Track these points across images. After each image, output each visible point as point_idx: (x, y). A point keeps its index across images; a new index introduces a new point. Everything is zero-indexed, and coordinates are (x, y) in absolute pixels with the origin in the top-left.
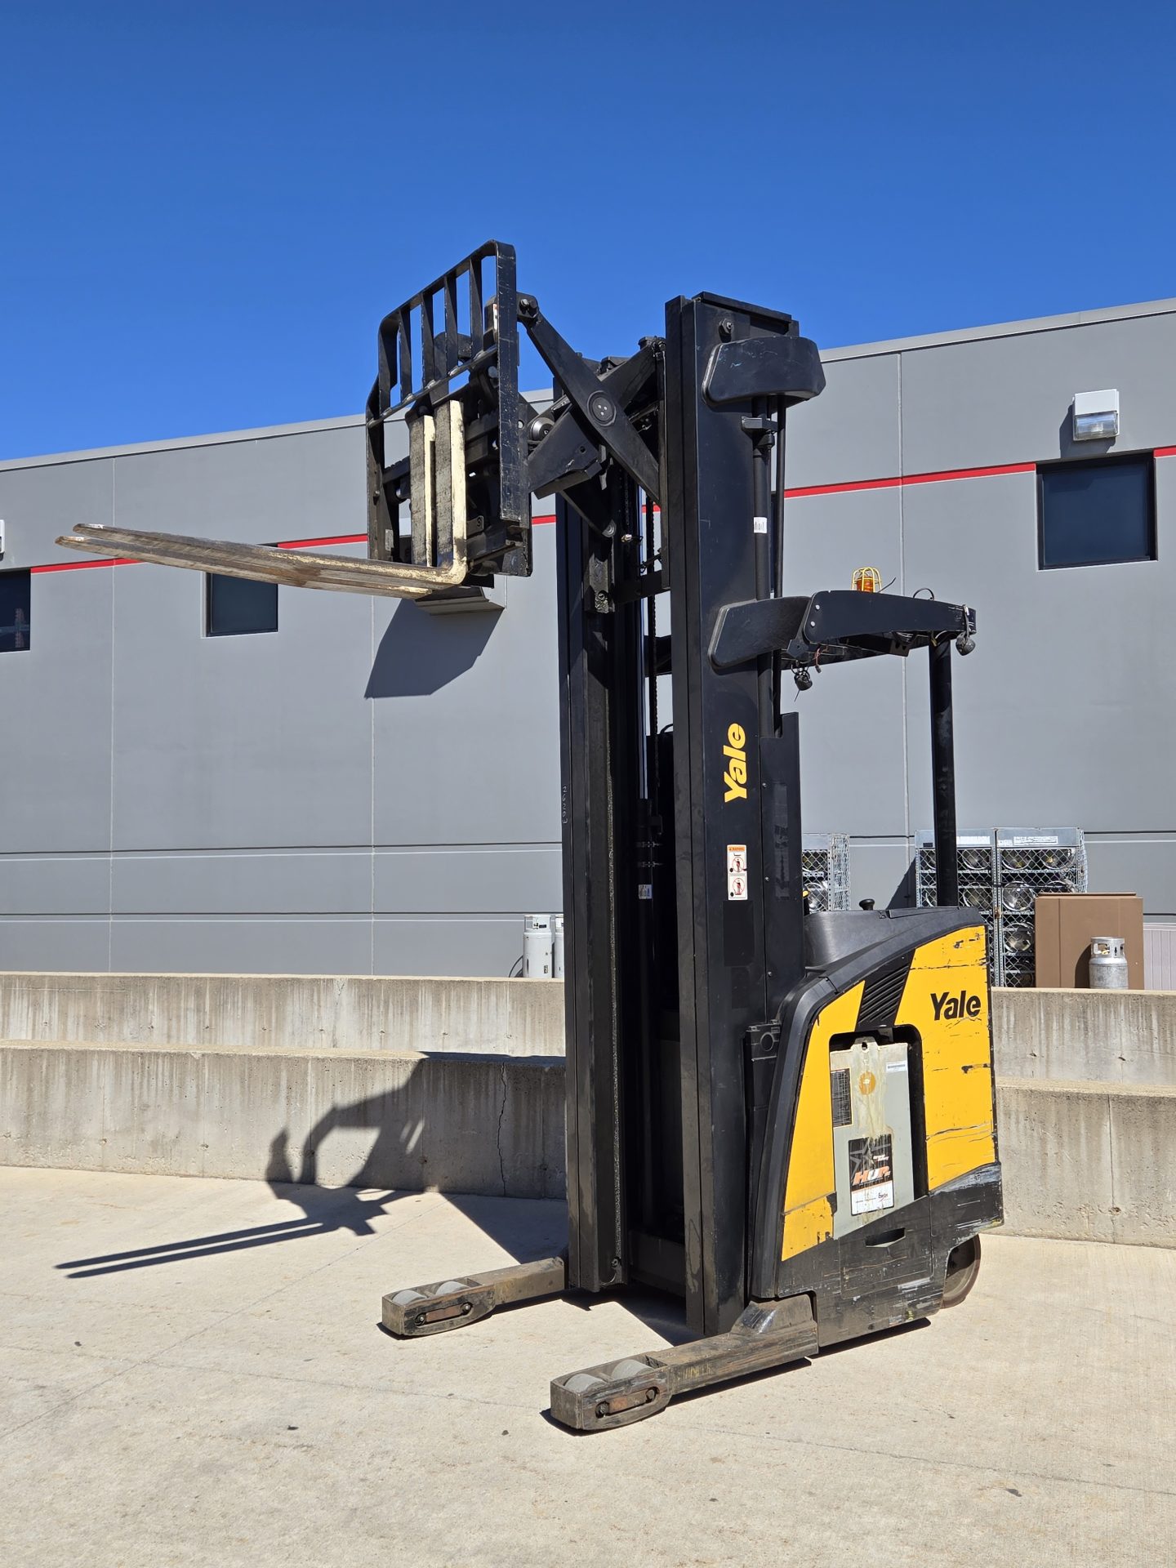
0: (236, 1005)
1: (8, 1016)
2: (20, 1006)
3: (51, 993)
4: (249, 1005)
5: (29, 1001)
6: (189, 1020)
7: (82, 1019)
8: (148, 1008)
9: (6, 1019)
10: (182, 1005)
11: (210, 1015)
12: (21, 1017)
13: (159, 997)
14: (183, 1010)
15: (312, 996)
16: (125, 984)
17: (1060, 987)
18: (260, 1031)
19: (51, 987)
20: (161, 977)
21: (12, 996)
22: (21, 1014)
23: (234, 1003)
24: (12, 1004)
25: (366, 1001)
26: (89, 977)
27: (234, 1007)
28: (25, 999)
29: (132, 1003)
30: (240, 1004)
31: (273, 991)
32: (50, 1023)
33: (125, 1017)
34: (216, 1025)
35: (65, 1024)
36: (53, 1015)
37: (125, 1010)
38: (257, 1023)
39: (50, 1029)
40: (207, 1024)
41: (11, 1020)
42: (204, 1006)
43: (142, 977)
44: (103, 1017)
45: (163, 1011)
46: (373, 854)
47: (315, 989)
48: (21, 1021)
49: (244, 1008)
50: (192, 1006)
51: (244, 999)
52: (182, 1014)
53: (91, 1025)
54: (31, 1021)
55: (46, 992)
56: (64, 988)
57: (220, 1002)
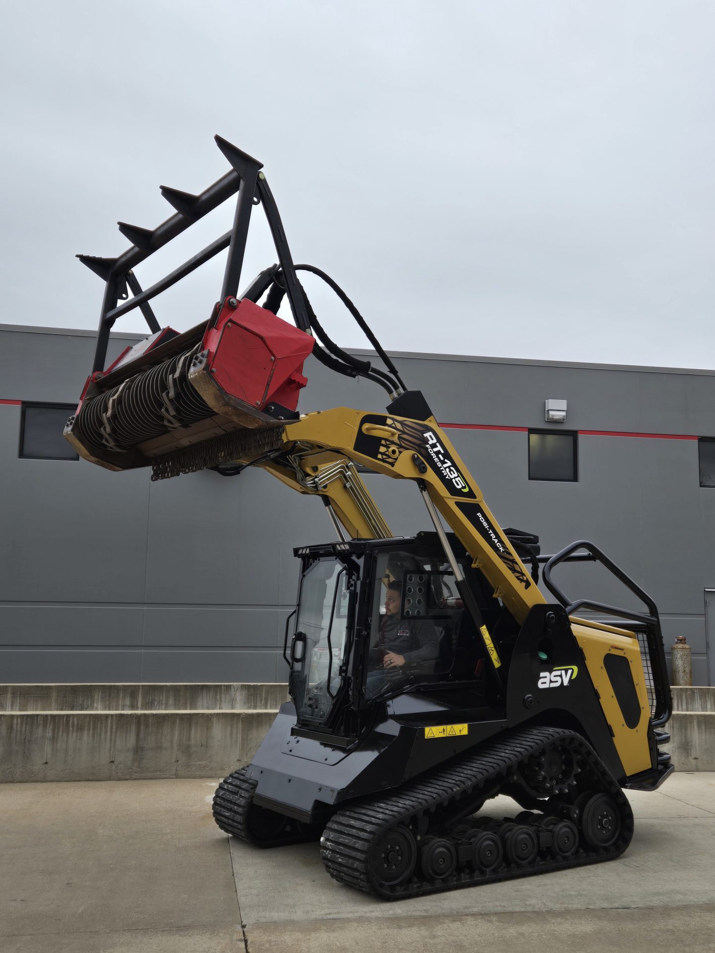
10: (120, 702)
13: (102, 698)
15: (216, 696)
16: (75, 690)
19: (13, 692)
20: (105, 685)
25: (253, 698)
26: (46, 686)
29: (80, 703)
30: (164, 702)
31: (188, 692)
43: (91, 686)
45: (105, 707)
47: (219, 690)
50: (128, 704)
55: (9, 697)
56: (25, 695)
57: (149, 700)
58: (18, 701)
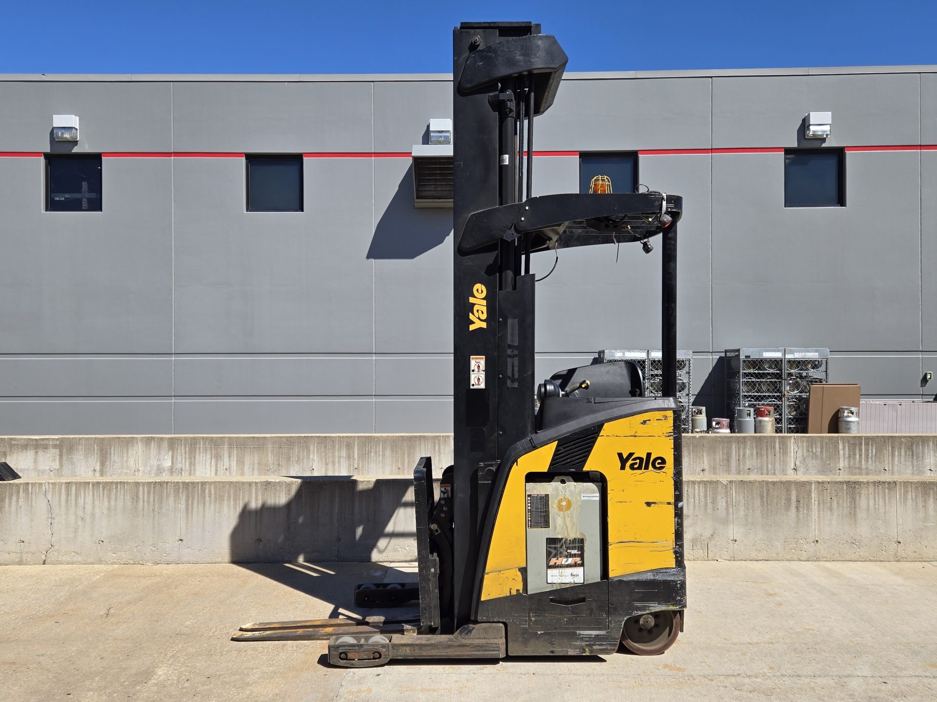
0: (378, 454)
1: (194, 465)
2: (204, 458)
3: (230, 447)
4: (388, 453)
5: (211, 454)
6: (342, 464)
7: (256, 466)
8: (309, 457)
9: (192, 467)
10: (336, 453)
11: (358, 460)
12: (205, 465)
13: (318, 450)
14: (337, 458)
16: (290, 442)
17: (821, 433)
18: (396, 470)
19: (230, 444)
20: (320, 436)
21: (197, 451)
22: (206, 463)
23: (376, 452)
24: (197, 457)
26: (262, 437)
27: (376, 454)
28: (209, 452)
29: (296, 454)
30: (381, 453)
31: (405, 444)
32: (229, 469)
33: (291, 461)
34: (363, 467)
35: (242, 469)
36: (232, 463)
37: (291, 459)
38: (394, 465)
39: (230, 473)
40: (356, 466)
41: (197, 468)
42: (354, 455)
43: (305, 437)
44: (273, 464)
45: (322, 459)
46: (374, 358)
48: (206, 469)
49: (384, 455)
50: (345, 455)
51: (384, 449)
52: (337, 460)
53: (264, 468)
54: (213, 468)
55: (226, 448)
56: (241, 445)
57: (365, 452)
58: (235, 452)
